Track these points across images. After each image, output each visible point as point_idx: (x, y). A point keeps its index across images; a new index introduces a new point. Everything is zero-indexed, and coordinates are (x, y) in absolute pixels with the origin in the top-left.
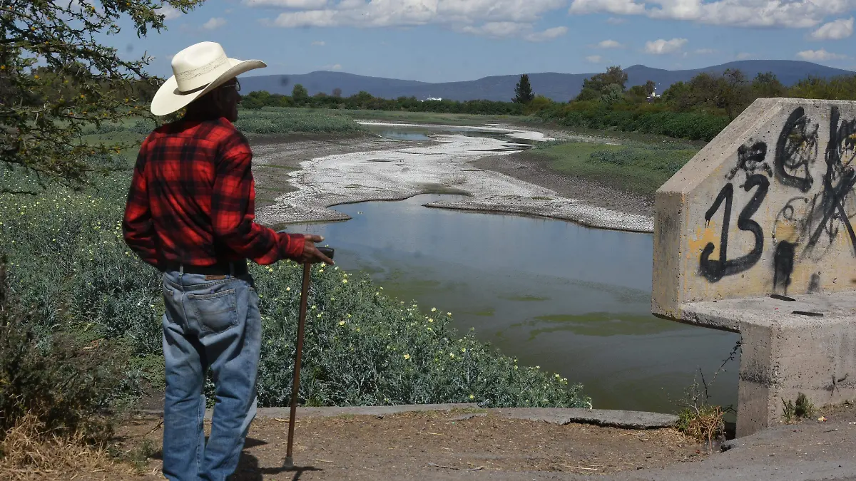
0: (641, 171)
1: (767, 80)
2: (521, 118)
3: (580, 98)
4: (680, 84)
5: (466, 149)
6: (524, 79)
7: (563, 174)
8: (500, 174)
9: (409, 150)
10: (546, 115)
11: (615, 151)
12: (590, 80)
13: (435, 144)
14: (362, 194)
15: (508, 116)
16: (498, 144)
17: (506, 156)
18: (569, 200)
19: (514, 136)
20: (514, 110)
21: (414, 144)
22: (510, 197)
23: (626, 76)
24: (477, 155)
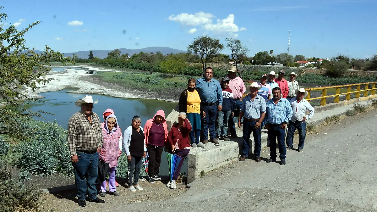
0: (128, 80)
1: (159, 53)
2: (91, 63)
3: (108, 58)
4: (136, 54)
5: (76, 74)
6: (91, 52)
7: (105, 81)
8: (87, 82)
9: (59, 75)
10: (98, 63)
11: (120, 75)
12: (110, 53)
13: (67, 72)
14: (48, 89)
15: (87, 63)
16: (85, 72)
17: (89, 76)
18: (108, 90)
19: (90, 69)
20: (88, 61)
21: (60, 73)
22: (91, 89)
23: (120, 51)
24: (80, 76)
